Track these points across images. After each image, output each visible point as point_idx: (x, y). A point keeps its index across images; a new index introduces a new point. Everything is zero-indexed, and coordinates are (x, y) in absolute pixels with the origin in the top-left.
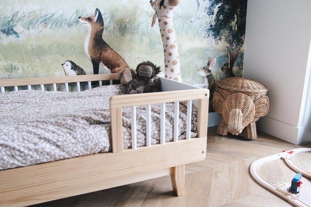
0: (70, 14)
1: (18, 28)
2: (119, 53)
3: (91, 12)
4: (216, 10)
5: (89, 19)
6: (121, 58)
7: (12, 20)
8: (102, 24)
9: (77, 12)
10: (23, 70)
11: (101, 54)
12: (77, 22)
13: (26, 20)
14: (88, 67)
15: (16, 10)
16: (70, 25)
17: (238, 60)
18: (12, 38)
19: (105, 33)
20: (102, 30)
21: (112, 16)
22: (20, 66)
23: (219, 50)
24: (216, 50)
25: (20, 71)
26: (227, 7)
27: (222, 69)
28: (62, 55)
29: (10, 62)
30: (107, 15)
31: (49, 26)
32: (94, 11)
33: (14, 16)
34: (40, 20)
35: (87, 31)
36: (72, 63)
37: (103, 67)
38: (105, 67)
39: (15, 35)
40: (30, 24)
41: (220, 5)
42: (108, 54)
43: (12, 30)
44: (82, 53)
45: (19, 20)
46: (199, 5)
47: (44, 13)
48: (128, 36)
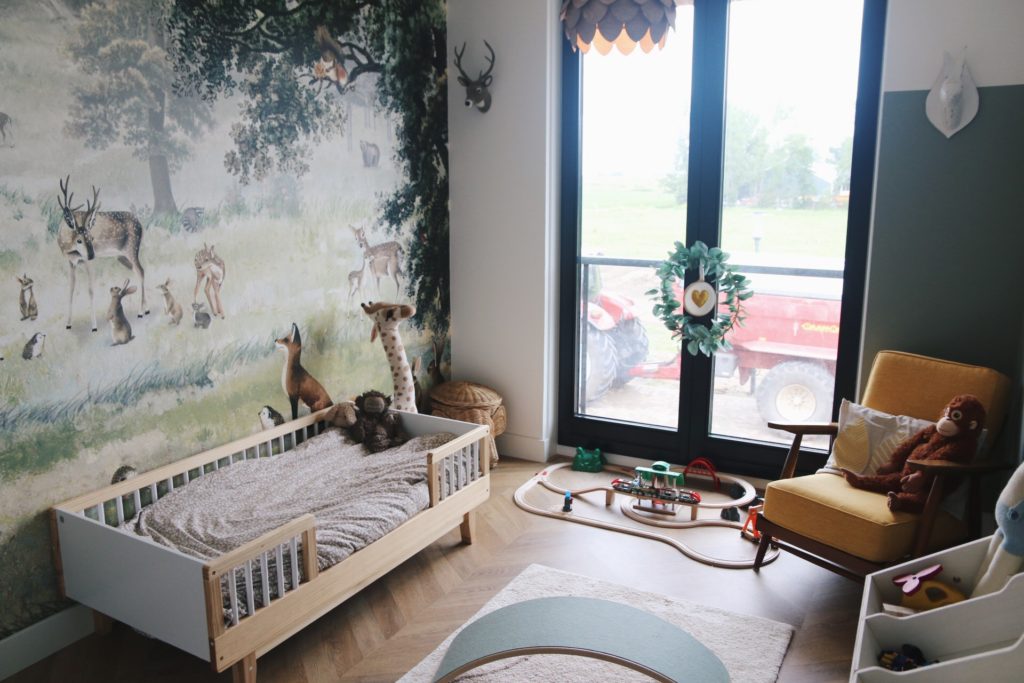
0: (266, 339)
1: (213, 375)
2: (319, 380)
3: (286, 330)
4: (417, 287)
5: (286, 341)
6: (321, 387)
7: (206, 364)
8: (300, 344)
9: (273, 334)
10: (218, 433)
11: (299, 387)
12: (274, 347)
13: (221, 360)
14: (286, 410)
15: (211, 349)
16: (266, 355)
17: (445, 350)
18: (207, 389)
19: (302, 354)
20: (300, 352)
21: (310, 329)
22: (214, 429)
23: (423, 344)
24: (420, 345)
25: (215, 436)
26: (428, 279)
27: (429, 370)
28: (259, 401)
29: (203, 426)
30: (304, 329)
31: (245, 362)
32: (290, 328)
33: (209, 357)
34: (236, 356)
35: (284, 358)
36: (270, 408)
37: (303, 406)
38: (304, 405)
39: (209, 385)
40: (225, 365)
41: (420, 279)
42: (307, 385)
43: (207, 378)
44: (280, 391)
45: (214, 361)
46: (398, 285)
47: (239, 345)
48: (327, 353)
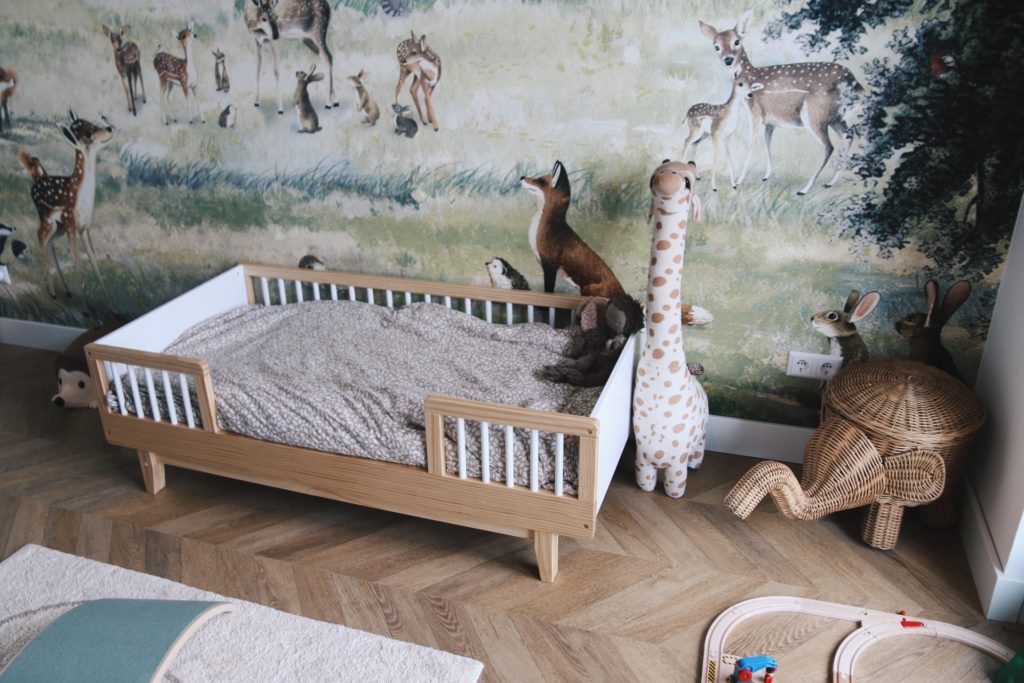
0: (505, 172)
1: (419, 194)
2: (602, 255)
3: (544, 166)
4: (893, 162)
5: (541, 182)
6: (604, 265)
7: (410, 180)
8: (567, 193)
9: (518, 167)
10: (423, 264)
11: (561, 253)
12: (518, 186)
13: (431, 180)
14: (535, 276)
15: (417, 164)
16: (504, 192)
17: (971, 308)
18: (409, 210)
19: (571, 210)
20: (567, 205)
21: (590, 177)
22: (418, 259)
23: (892, 274)
24: (880, 273)
25: (418, 266)
26: (938, 153)
28: (488, 247)
29: (404, 249)
30: (579, 175)
31: (467, 192)
32: (551, 167)
33: (413, 173)
34: (453, 181)
35: (535, 205)
36: (505, 263)
37: (564, 280)
38: (569, 280)
39: (413, 206)
40: (437, 188)
41: (909, 148)
42: (575, 254)
43: (410, 197)
44: (524, 246)
45: (421, 180)
46: (830, 149)
47: (460, 169)
48: (623, 222)
